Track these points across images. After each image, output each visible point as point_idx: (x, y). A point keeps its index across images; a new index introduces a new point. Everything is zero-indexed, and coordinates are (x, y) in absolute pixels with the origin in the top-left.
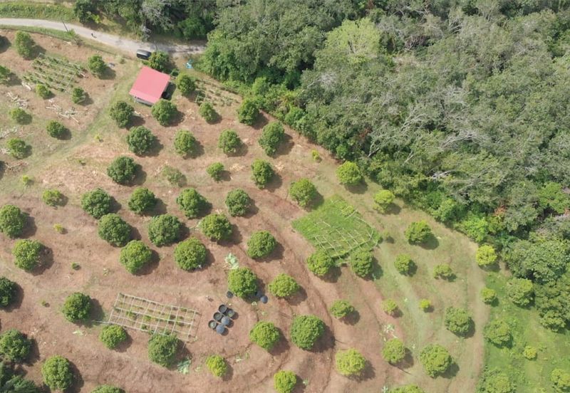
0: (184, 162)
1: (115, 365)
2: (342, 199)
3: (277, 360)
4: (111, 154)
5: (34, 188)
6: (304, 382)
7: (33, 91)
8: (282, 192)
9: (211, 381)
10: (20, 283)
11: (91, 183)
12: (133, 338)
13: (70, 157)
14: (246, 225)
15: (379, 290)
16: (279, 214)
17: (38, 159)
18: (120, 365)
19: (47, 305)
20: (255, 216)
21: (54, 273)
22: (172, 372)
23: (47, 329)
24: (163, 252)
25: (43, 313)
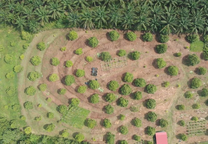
0: (135, 116)
1: (117, 46)
2: (79, 128)
3: (75, 69)
4: (159, 108)
5: (175, 85)
6: (64, 67)
7: (199, 118)
8: (99, 121)
9: (90, 55)
10: (158, 55)
11: (158, 95)
12: (116, 56)
13: (171, 101)
14: (103, 104)
15: (55, 104)
16: (95, 112)
17: (181, 95)
18: (116, 47)
19: (146, 52)
20: (102, 108)
21: (150, 62)
22: (101, 52)
23: (142, 46)
24: (123, 83)
25: (146, 50)
